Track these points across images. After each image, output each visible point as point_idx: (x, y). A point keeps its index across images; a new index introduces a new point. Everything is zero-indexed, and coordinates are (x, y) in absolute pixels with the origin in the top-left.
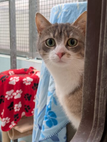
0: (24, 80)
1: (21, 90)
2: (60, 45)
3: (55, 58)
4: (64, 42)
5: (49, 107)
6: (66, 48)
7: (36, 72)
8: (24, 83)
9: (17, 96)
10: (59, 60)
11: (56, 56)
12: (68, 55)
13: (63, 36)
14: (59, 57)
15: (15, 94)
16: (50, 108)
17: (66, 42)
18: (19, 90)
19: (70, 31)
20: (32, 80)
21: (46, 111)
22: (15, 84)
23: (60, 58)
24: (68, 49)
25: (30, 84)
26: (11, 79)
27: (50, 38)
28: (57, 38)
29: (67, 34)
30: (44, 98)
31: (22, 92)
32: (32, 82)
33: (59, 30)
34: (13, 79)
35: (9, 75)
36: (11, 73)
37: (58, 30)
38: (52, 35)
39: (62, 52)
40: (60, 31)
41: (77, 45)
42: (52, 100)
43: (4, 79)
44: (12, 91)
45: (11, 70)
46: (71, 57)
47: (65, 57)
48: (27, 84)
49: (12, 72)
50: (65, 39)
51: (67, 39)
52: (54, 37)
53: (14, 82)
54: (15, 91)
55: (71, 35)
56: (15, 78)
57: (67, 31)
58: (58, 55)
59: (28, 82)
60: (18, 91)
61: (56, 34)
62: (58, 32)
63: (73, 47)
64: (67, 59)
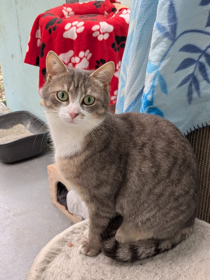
0: (95, 28)
1: (88, 51)
2: (75, 103)
3: (66, 117)
4: (80, 100)
5: (149, 97)
6: (80, 107)
7: (121, 10)
8: (94, 35)
9: (81, 64)
10: (71, 120)
11: (68, 115)
12: (82, 116)
13: (79, 93)
14: (72, 117)
15: (77, 59)
16: (152, 99)
17: (82, 99)
18: (85, 51)
19: (88, 87)
20: (111, 28)
21: (142, 105)
22: (75, 37)
23: (73, 119)
24: (83, 109)
25: (106, 36)
26: (68, 26)
27: (63, 90)
28: (72, 93)
29: (85, 90)
30: (137, 75)
31: (90, 55)
32: (110, 34)
33: (76, 83)
34: (72, 26)
35: (63, 16)
36: (68, 11)
37: (74, 83)
38: (66, 88)
39: (76, 112)
40: (76, 85)
41: (94, 104)
42: (156, 83)
43: (54, 25)
44: (71, 53)
45: (66, 5)
46: (85, 118)
47: (78, 118)
48: (100, 38)
49: (70, 9)
50: (81, 96)
51: (84, 96)
52: (68, 90)
53: (72, 34)
54: (76, 54)
55: (89, 91)
56: (74, 23)
57: (85, 87)
58: (71, 115)
59: (103, 34)
60: (82, 54)
61: (72, 88)
62: (74, 86)
63: (89, 106)
64: (80, 120)
